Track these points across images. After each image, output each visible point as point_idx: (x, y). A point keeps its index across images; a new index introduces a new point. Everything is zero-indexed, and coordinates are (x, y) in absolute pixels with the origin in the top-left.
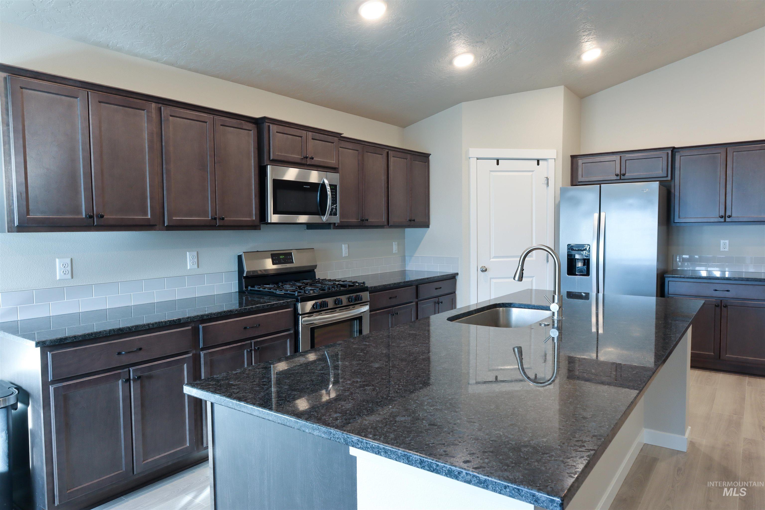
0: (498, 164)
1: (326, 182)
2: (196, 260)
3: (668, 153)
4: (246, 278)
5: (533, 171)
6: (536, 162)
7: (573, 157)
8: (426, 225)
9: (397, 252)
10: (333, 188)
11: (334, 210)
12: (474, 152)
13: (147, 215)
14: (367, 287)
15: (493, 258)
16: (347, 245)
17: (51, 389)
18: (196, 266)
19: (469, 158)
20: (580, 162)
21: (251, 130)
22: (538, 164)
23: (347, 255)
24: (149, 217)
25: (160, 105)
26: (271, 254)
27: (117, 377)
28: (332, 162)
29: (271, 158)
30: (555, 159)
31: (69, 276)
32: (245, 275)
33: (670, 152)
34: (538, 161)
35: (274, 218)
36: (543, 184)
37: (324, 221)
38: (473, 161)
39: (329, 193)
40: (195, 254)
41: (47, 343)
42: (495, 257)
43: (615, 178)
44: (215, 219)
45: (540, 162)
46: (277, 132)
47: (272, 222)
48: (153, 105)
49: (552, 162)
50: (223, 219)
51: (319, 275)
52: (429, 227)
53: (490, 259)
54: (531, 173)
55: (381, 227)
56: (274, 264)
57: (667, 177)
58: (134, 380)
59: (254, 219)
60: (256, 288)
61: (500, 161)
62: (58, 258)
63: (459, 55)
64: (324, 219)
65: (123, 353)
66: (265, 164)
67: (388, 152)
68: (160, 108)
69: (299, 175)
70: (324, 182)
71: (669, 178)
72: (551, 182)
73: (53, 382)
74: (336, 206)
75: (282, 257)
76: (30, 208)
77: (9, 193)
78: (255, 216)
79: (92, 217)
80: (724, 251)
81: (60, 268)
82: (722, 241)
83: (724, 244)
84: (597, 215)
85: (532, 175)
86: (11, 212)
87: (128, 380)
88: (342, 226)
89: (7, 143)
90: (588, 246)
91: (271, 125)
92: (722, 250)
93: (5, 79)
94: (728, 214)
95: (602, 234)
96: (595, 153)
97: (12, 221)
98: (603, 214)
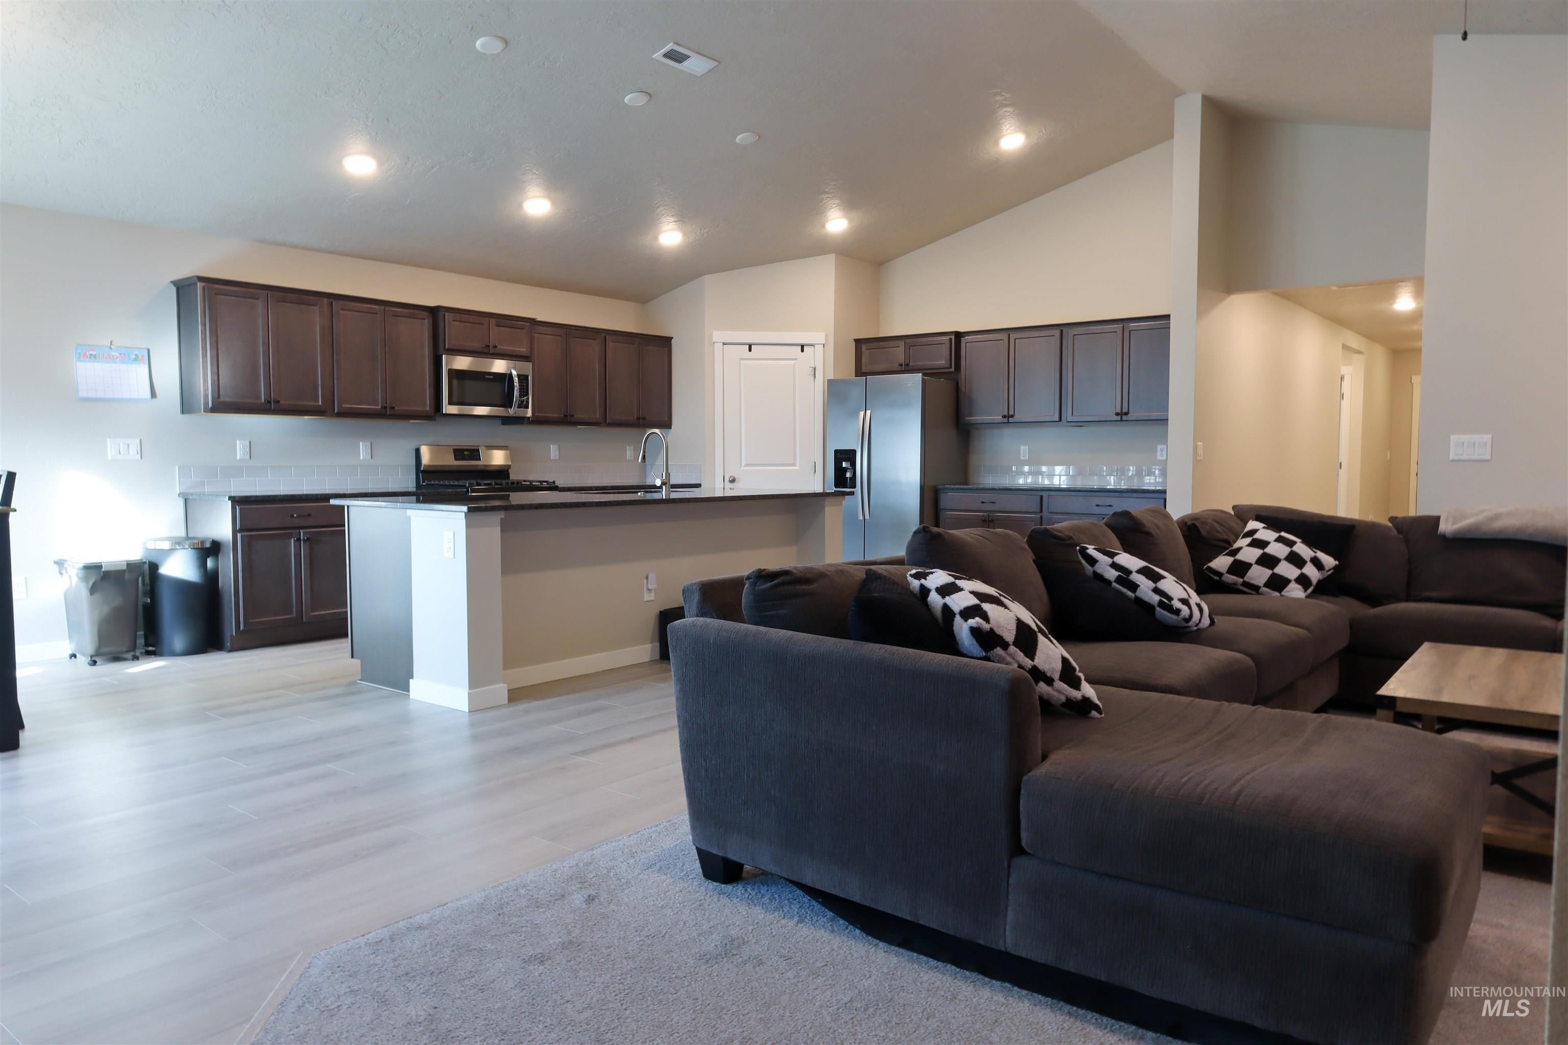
0: (750, 350)
1: (514, 373)
2: (369, 451)
3: (951, 339)
4: (423, 472)
5: (796, 359)
6: (800, 348)
7: (858, 342)
8: (666, 424)
9: (632, 458)
10: (523, 378)
11: (525, 403)
12: (719, 336)
13: (318, 402)
14: (557, 487)
15: (745, 466)
16: (557, 446)
17: (239, 535)
18: (369, 457)
19: (714, 343)
20: (864, 347)
21: (424, 320)
22: (802, 351)
23: (557, 458)
24: (320, 403)
25: (332, 300)
26: (454, 450)
27: (290, 536)
28: (523, 350)
29: (446, 347)
30: (824, 345)
31: (248, 457)
32: (422, 469)
33: (953, 337)
34: (802, 347)
35: (450, 409)
36: (809, 375)
37: (512, 414)
38: (718, 347)
39: (516, 384)
40: (369, 444)
41: (237, 499)
42: (747, 465)
43: (899, 368)
44: (385, 408)
45: (805, 348)
46: (453, 321)
47: (448, 412)
48: (325, 300)
49: (819, 349)
50: (393, 408)
51: (513, 477)
52: (671, 428)
53: (741, 467)
54: (794, 362)
55: (596, 424)
56: (456, 459)
57: (951, 367)
58: (304, 540)
59: (428, 409)
60: (432, 482)
61: (752, 346)
62: (239, 439)
63: (666, 231)
64: (511, 412)
65: (295, 515)
66: (440, 353)
67: (605, 337)
68: (332, 304)
69: (472, 364)
70: (511, 373)
71: (953, 369)
72: (819, 374)
73: (241, 530)
74: (528, 398)
75: (466, 453)
76: (221, 392)
77: (205, 380)
78: (428, 406)
79: (269, 402)
80: (1024, 460)
81: (240, 449)
82: (1022, 448)
83: (1024, 451)
84: (862, 413)
85: (794, 365)
86: (206, 396)
87: (299, 540)
88: (536, 421)
89: (204, 340)
90: (853, 452)
91: (446, 314)
92: (1022, 458)
93: (204, 288)
94: (1011, 413)
95: (867, 437)
96: (880, 336)
97: (206, 404)
98: (868, 412)
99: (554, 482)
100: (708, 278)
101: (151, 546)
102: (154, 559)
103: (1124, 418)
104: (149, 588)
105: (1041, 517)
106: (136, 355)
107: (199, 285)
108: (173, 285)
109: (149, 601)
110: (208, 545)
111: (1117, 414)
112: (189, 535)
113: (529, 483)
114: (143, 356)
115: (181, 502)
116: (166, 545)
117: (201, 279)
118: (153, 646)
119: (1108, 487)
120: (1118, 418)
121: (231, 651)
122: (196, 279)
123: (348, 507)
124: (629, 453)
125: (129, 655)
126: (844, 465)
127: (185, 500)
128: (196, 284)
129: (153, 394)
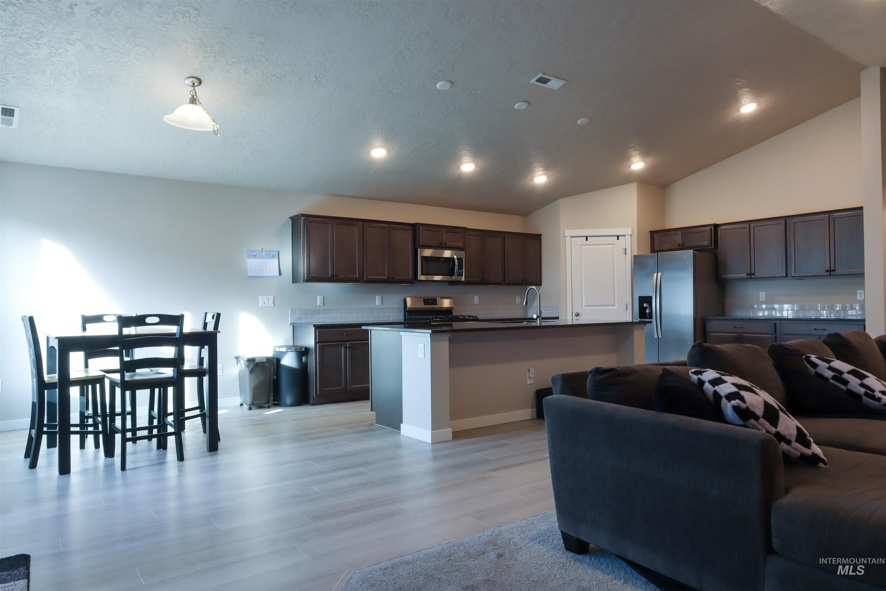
0: (587, 240)
1: (455, 257)
2: (381, 300)
3: (711, 229)
4: (408, 311)
5: (614, 244)
6: (616, 238)
7: (652, 233)
8: (539, 283)
9: (520, 303)
10: (460, 260)
11: (461, 273)
12: (568, 233)
13: (356, 275)
14: (478, 319)
15: (584, 307)
16: (478, 297)
17: (318, 345)
18: (381, 304)
19: (566, 236)
20: (656, 236)
21: (409, 230)
22: (618, 239)
23: (478, 303)
24: (357, 276)
25: (364, 222)
26: (424, 299)
27: (341, 346)
28: (460, 245)
29: (420, 245)
30: (631, 235)
31: (322, 304)
32: (407, 310)
33: (712, 227)
34: (618, 237)
35: (423, 278)
36: (622, 253)
37: (454, 279)
38: (568, 239)
39: (456, 263)
40: (380, 297)
41: (317, 326)
42: (585, 306)
43: (678, 247)
44: (389, 277)
45: (620, 238)
46: (424, 230)
47: (420, 279)
48: (361, 223)
49: (628, 238)
50: (393, 277)
51: (455, 313)
52: (541, 286)
53: (582, 307)
54: (613, 246)
55: (499, 284)
56: (424, 304)
57: (712, 245)
58: (349, 348)
59: (411, 278)
60: (412, 317)
61: (588, 238)
62: (318, 296)
63: (537, 176)
64: (454, 278)
65: (344, 335)
66: (417, 248)
67: (504, 236)
68: (364, 224)
69: (433, 253)
70: (454, 257)
71: (713, 247)
72: (629, 252)
73: (319, 342)
74: (463, 271)
75: (430, 301)
76: (311, 272)
77: (304, 266)
78: (411, 276)
79: (333, 276)
80: (762, 301)
81: (319, 299)
82: (761, 293)
83: (762, 295)
84: (655, 275)
85: (613, 247)
86: (304, 274)
87: (346, 347)
88: (467, 283)
89: (304, 246)
90: (651, 298)
91: (420, 227)
92: (761, 300)
93: (304, 219)
94: (753, 272)
95: (659, 289)
96: (666, 228)
97: (304, 278)
98: (659, 274)
99: (477, 316)
100: (561, 201)
101: (277, 350)
102: (278, 357)
103: (832, 273)
104: (276, 371)
105: (776, 337)
106: (273, 254)
107: (302, 218)
108: (290, 219)
109: (276, 378)
110: (303, 350)
111: (827, 271)
112: (294, 345)
113: (463, 317)
114: (276, 255)
115: (291, 327)
116: (284, 350)
117: (303, 215)
118: (277, 401)
119: (822, 318)
120: (828, 273)
121: (312, 405)
122: (301, 215)
123: (371, 330)
124: (518, 300)
125: (266, 405)
126: (645, 305)
127: (293, 326)
128: (301, 217)
129: (280, 274)
